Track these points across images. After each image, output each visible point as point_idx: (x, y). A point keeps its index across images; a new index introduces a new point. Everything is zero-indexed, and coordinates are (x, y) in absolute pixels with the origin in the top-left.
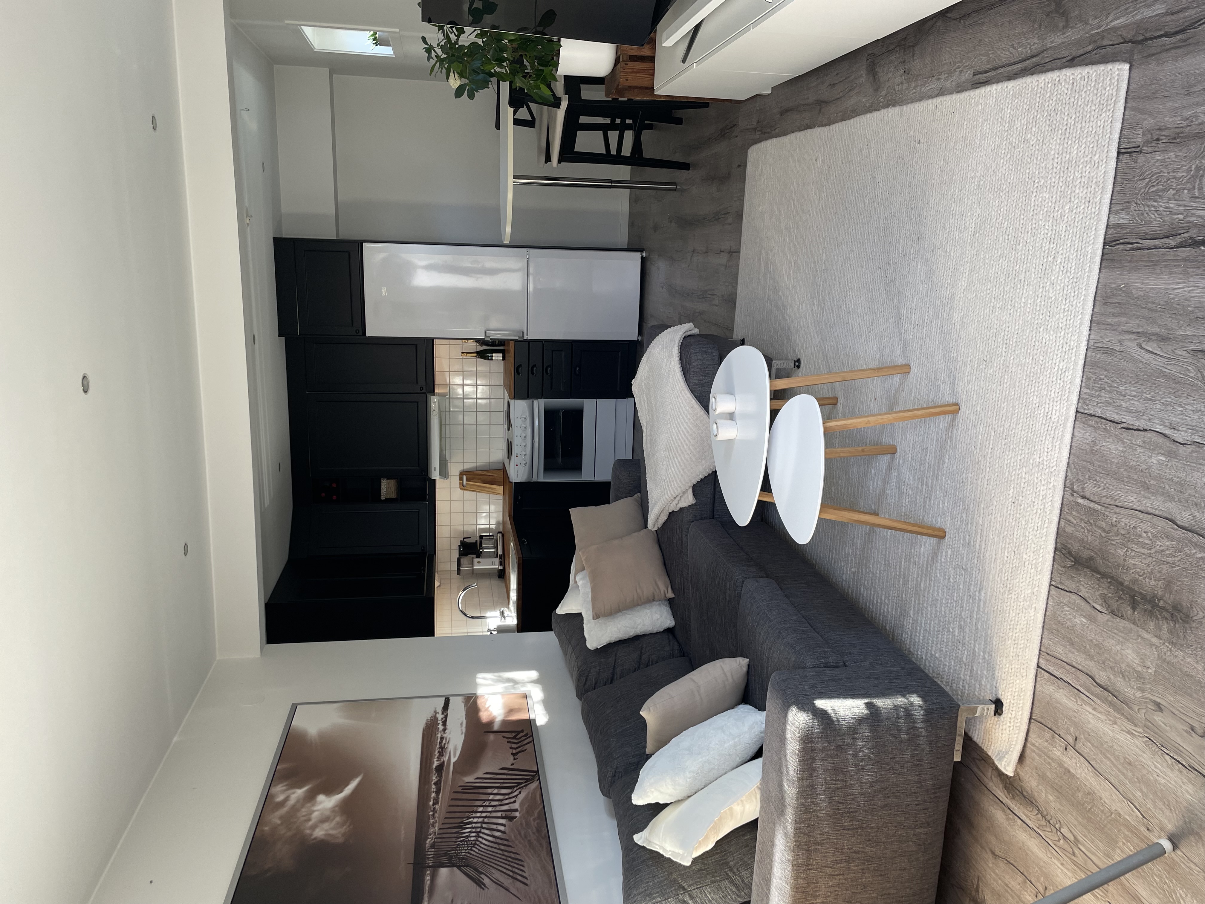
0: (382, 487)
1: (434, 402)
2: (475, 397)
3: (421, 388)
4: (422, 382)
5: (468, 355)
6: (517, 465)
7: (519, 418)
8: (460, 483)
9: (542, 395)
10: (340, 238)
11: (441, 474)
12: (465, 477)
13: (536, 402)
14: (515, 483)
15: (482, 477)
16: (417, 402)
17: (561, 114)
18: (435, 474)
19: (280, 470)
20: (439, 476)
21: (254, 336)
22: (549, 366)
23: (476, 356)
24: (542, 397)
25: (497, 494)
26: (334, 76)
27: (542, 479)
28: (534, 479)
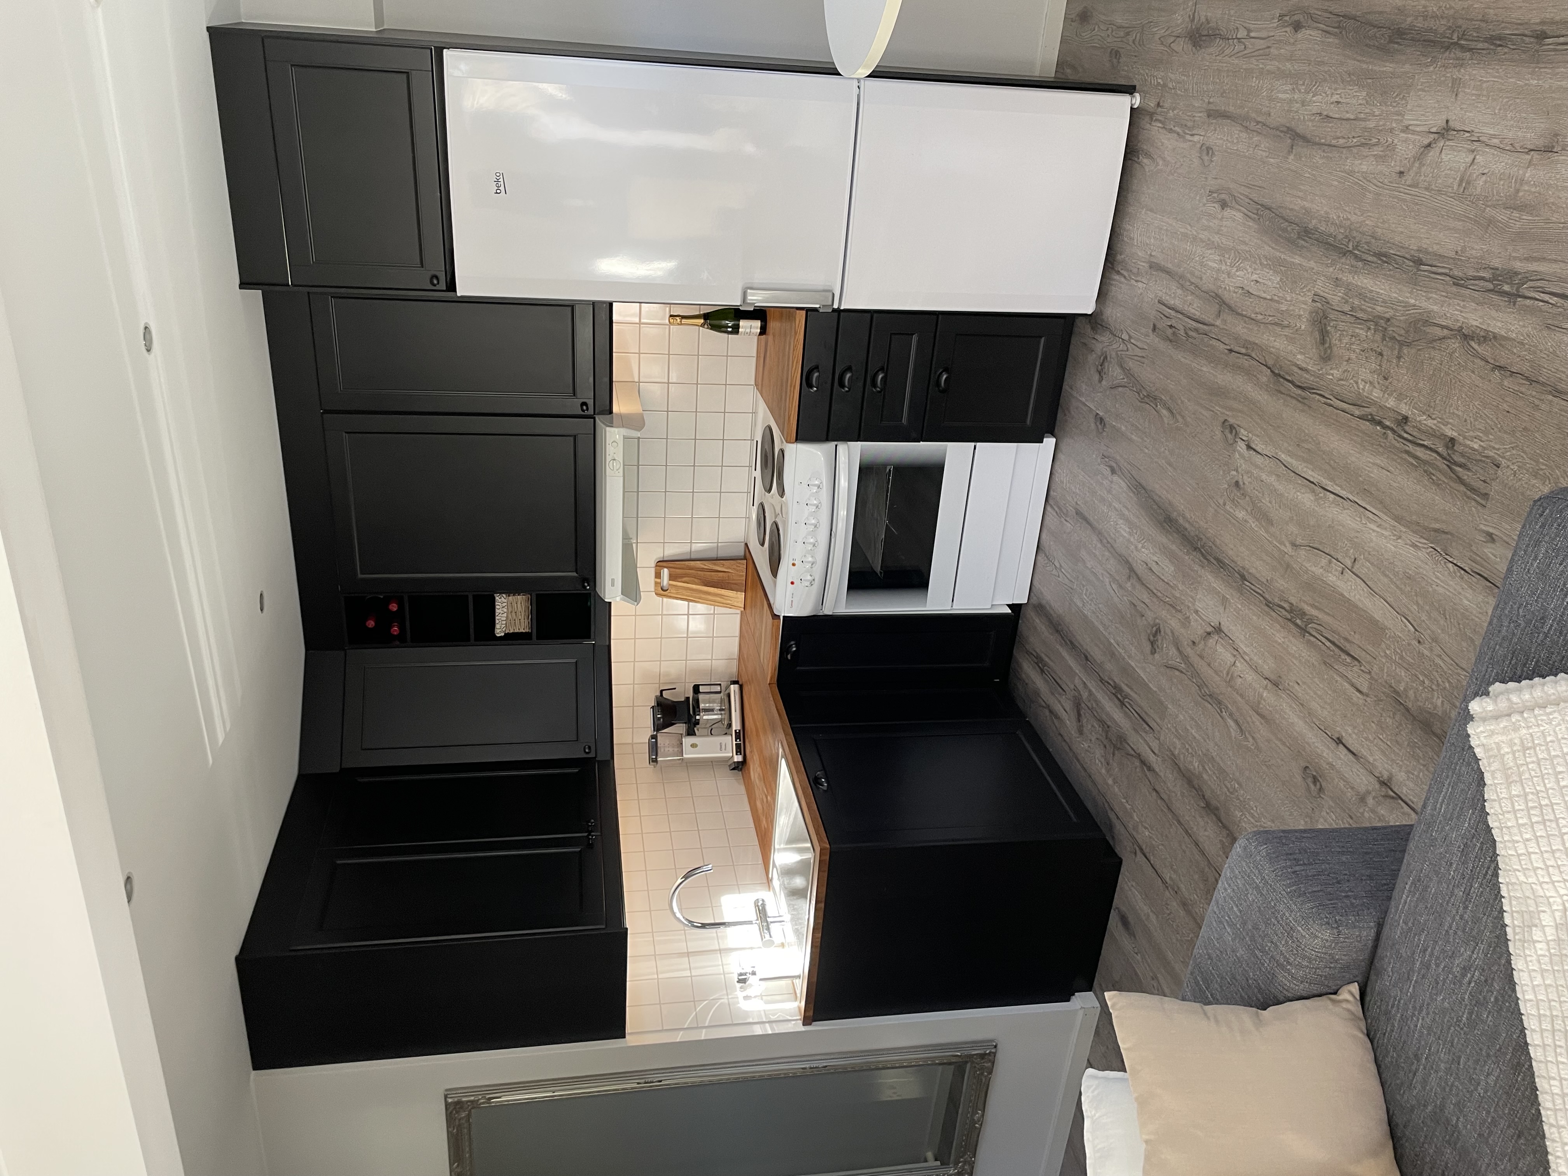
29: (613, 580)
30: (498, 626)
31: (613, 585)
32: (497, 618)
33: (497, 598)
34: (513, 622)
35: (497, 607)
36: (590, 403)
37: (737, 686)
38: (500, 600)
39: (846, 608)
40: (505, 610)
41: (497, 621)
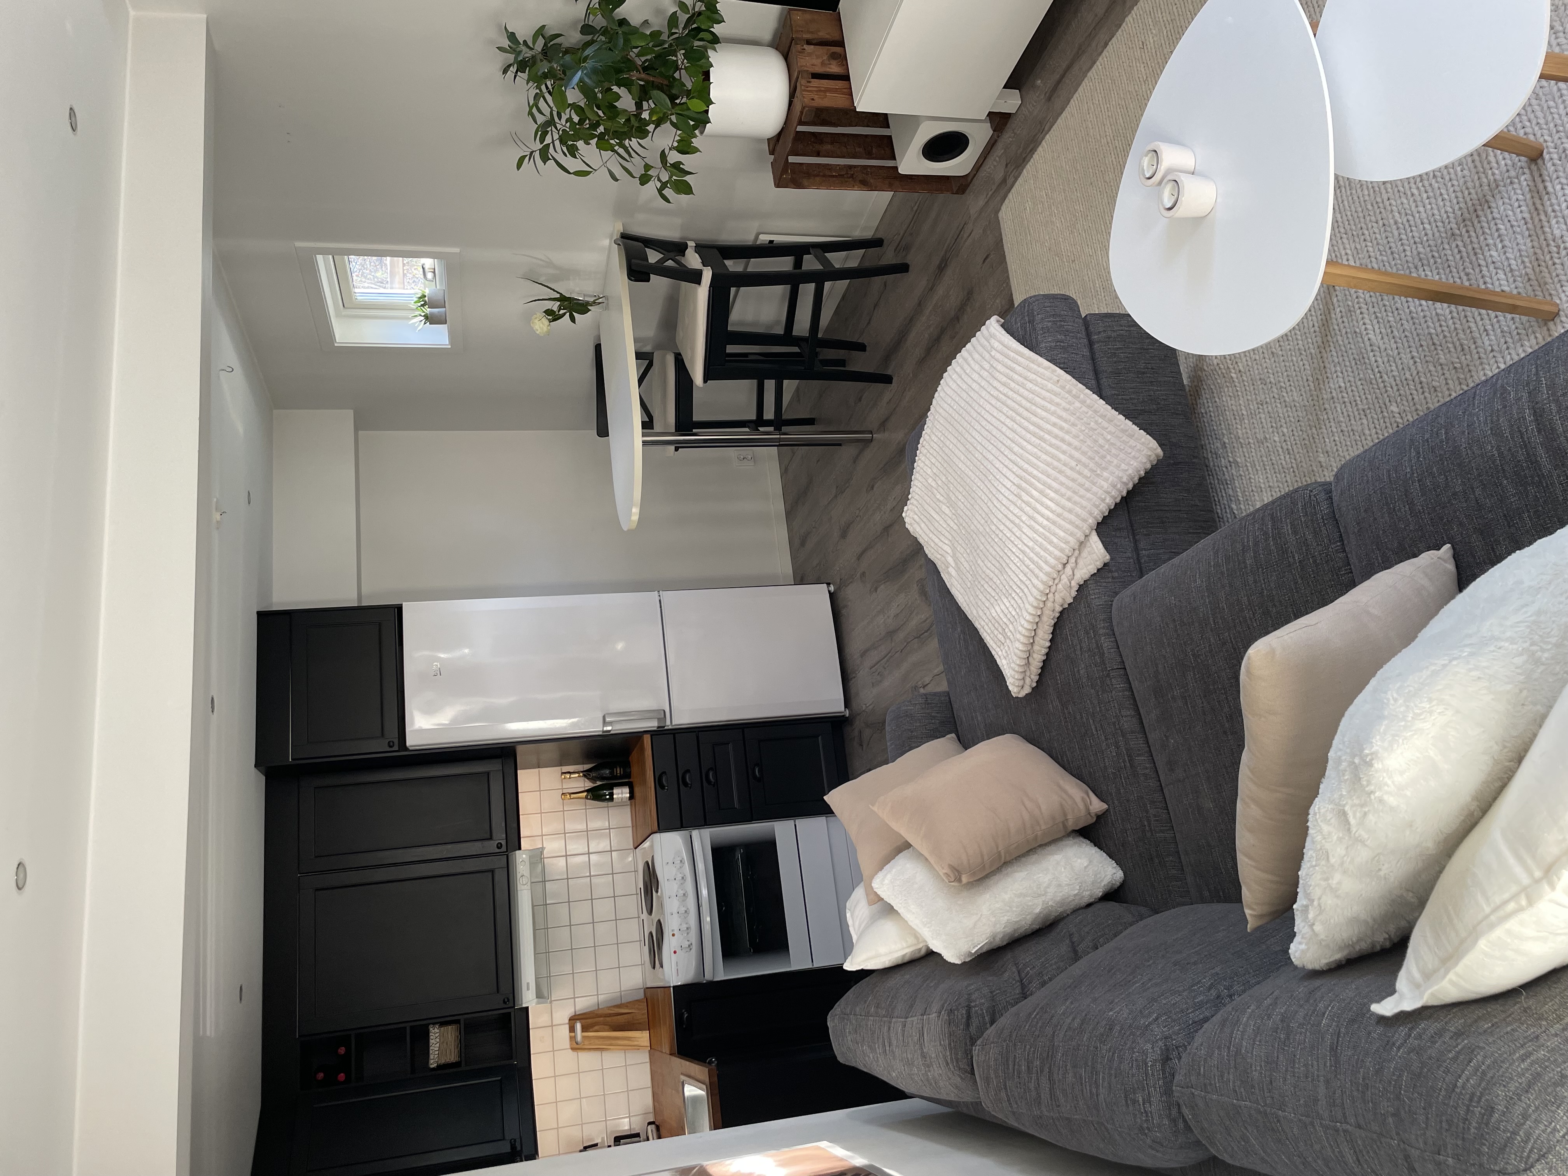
0: (431, 1041)
1: (521, 860)
2: (588, 874)
3: (499, 846)
4: (500, 836)
5: (573, 796)
6: (675, 952)
7: (671, 862)
8: (571, 1037)
9: (705, 821)
10: (365, 603)
11: (539, 995)
12: (578, 1026)
13: (695, 833)
14: (674, 987)
15: (608, 1019)
16: (492, 871)
17: (702, 293)
18: (528, 998)
19: (241, 999)
20: (536, 1000)
21: (213, 699)
22: (711, 769)
23: (586, 798)
24: (705, 822)
25: (638, 1048)
26: (360, 432)
27: (721, 975)
28: (708, 976)
29: (528, 984)
30: (431, 1057)
31: (528, 989)
32: (431, 1048)
33: (431, 1029)
34: (444, 1052)
35: (431, 1037)
36: (504, 843)
37: (653, 1126)
38: (433, 1031)
39: (725, 976)
40: (438, 1040)
41: (431, 1052)
